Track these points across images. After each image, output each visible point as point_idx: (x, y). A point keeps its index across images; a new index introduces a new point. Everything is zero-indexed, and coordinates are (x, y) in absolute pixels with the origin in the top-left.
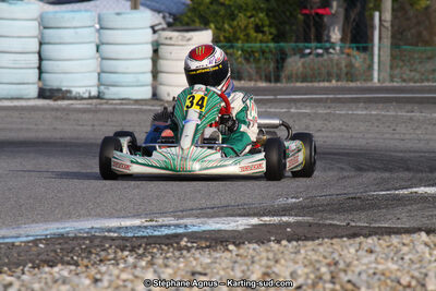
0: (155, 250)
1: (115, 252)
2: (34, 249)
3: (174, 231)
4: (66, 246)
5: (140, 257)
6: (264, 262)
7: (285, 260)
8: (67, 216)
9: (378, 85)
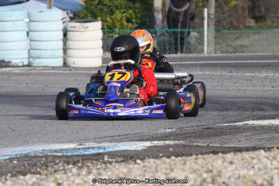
0: (89, 164)
1: (63, 166)
2: (11, 164)
3: (97, 152)
4: (31, 162)
5: (80, 168)
6: (164, 171)
7: (178, 169)
8: (25, 143)
9: (207, 55)
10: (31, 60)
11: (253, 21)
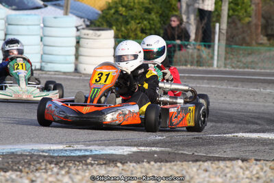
0: (71, 165)
1: (46, 165)
3: (83, 154)
4: (15, 160)
5: (62, 168)
8: (17, 141)
9: (217, 69)
10: (43, 64)
11: (265, 38)
